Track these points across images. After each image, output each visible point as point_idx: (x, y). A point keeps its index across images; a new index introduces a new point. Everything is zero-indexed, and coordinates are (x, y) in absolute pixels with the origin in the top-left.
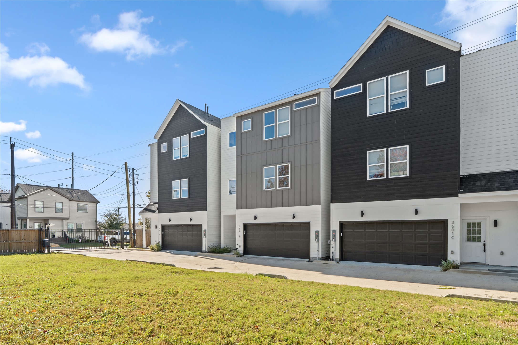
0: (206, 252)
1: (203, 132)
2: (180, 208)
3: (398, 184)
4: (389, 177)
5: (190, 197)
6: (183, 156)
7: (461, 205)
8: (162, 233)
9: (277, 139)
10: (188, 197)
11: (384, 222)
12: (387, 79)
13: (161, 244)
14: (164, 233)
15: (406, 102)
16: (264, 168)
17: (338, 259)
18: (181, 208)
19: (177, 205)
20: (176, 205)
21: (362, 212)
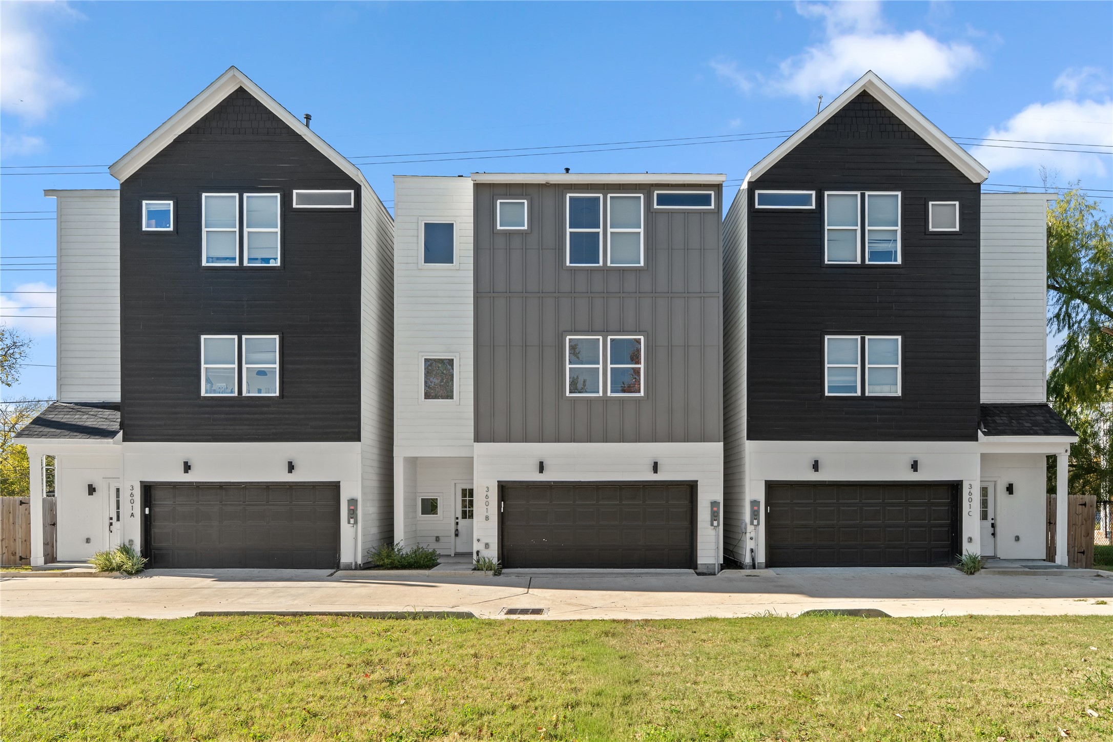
0: (358, 568)
1: (345, 199)
2: (237, 427)
3: (882, 409)
4: (867, 394)
5: (285, 394)
6: (250, 260)
7: (983, 455)
8: (143, 511)
9: (605, 270)
10: (277, 394)
11: (855, 484)
12: (863, 196)
13: (137, 547)
14: (150, 511)
15: (896, 252)
16: (568, 338)
17: (764, 564)
18: (246, 427)
19: (223, 416)
20: (215, 416)
21: (816, 462)
